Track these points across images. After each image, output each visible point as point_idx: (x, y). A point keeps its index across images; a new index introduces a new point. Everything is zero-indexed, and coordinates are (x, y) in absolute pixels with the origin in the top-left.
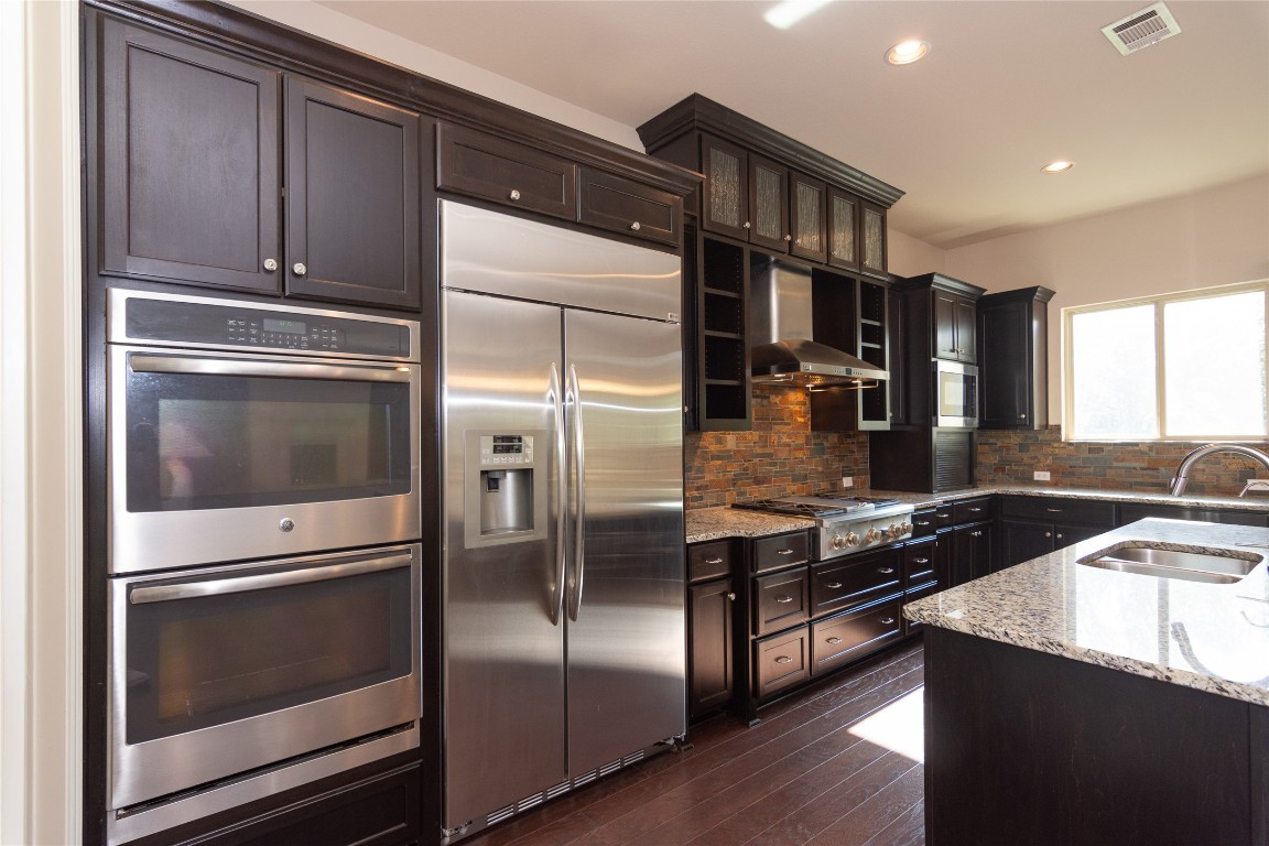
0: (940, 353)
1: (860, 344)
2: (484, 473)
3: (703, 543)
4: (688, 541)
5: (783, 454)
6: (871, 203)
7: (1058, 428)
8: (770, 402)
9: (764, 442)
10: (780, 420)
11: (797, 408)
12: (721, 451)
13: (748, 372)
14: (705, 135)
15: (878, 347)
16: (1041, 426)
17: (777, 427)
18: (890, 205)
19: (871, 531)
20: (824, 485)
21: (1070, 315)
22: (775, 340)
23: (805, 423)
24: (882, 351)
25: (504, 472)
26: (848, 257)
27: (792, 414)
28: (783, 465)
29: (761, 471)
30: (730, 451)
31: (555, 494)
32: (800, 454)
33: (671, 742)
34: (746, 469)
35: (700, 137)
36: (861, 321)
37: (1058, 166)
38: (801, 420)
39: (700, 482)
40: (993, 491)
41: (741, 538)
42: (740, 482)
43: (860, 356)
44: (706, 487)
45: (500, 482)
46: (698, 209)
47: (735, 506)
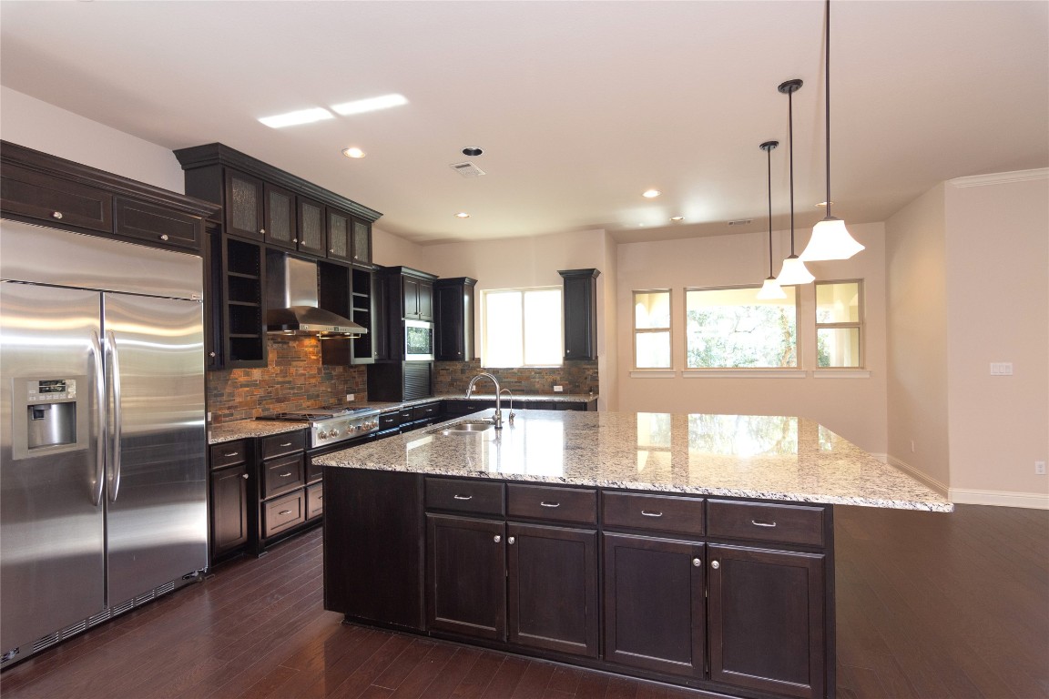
0: (407, 315)
1: (352, 309)
2: (29, 407)
3: (221, 443)
4: (210, 443)
5: (300, 381)
6: (359, 220)
7: (479, 360)
8: (289, 346)
9: (284, 373)
10: (298, 358)
11: (311, 349)
12: (248, 381)
13: (265, 328)
14: (226, 168)
15: (366, 310)
16: (470, 358)
17: (294, 363)
18: (374, 221)
19: (349, 427)
20: (332, 401)
21: (485, 294)
22: (288, 305)
23: (317, 360)
24: (369, 313)
25: (49, 405)
26: (343, 253)
27: (306, 354)
28: (300, 388)
29: (282, 393)
30: (256, 381)
31: (95, 420)
32: (313, 381)
33: (196, 574)
34: (270, 393)
35: (224, 171)
36: (352, 294)
37: (463, 215)
38: (314, 357)
39: (231, 404)
40: (441, 398)
41: (253, 438)
42: (264, 402)
43: (352, 319)
44: (236, 407)
45: (45, 413)
46: (222, 219)
47: (258, 419)
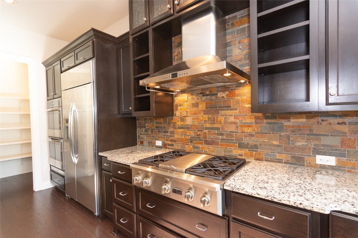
8: (217, 98)
12: (182, 125)
17: (223, 112)
29: (210, 137)
30: (189, 125)
32: (247, 130)
34: (200, 135)
39: (172, 138)
42: (195, 141)
44: (175, 141)
